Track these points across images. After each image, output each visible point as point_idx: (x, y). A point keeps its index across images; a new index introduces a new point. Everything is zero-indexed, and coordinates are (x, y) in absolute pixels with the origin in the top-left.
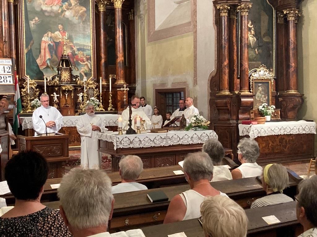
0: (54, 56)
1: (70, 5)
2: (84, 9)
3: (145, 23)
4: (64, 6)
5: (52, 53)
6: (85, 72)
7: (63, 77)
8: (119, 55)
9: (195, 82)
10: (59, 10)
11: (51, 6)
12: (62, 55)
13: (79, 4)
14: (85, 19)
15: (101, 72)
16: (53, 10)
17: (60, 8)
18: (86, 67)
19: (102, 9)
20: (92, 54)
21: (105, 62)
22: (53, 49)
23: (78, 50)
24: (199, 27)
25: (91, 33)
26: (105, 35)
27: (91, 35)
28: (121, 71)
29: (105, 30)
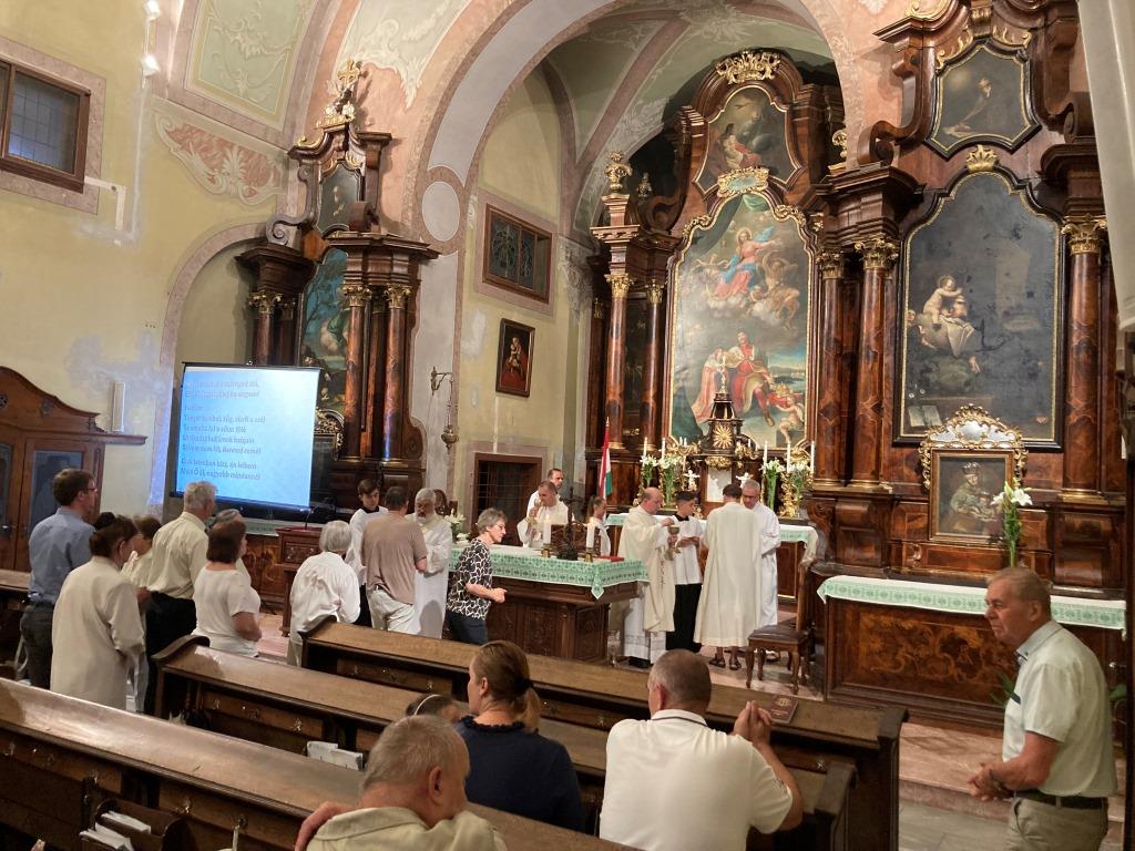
1: (765, 289)
2: (796, 292)
4: (751, 294)
6: (790, 428)
10: (741, 304)
11: (725, 298)
13: (785, 285)
14: (796, 314)
17: (743, 299)
18: (791, 419)
20: (807, 388)
23: (777, 381)
25: (808, 342)
27: (808, 346)
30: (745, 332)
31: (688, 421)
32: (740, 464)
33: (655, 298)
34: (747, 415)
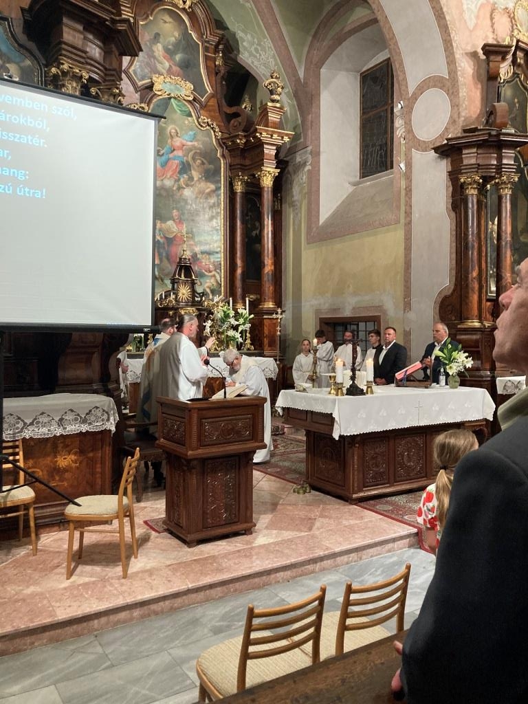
0: (165, 260)
2: (213, 187)
3: (301, 213)
4: (182, 180)
5: (162, 256)
6: (212, 288)
7: (180, 295)
8: (268, 262)
9: (407, 306)
10: (173, 186)
11: (161, 178)
12: (180, 259)
13: (206, 178)
14: (214, 204)
15: (236, 288)
17: (175, 183)
18: (213, 281)
19: (239, 188)
20: (222, 259)
21: (243, 273)
22: (164, 248)
24: (416, 216)
25: (222, 225)
26: (243, 229)
27: (222, 229)
28: (268, 288)
29: (243, 222)
30: (178, 210)
32: (205, 314)
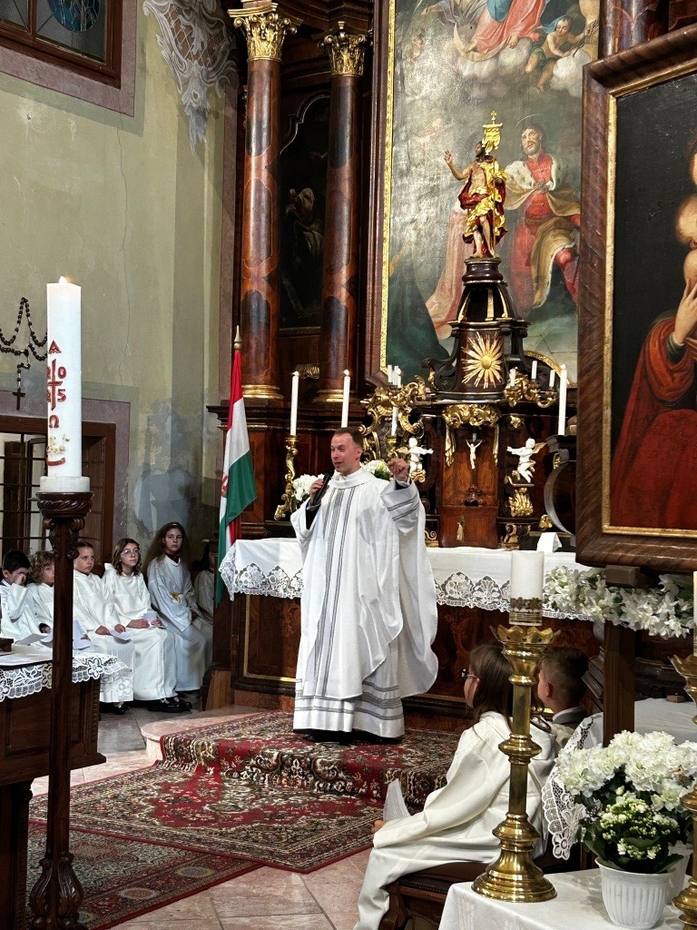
1: (577, 24)
4: (549, 38)
7: (477, 368)
11: (494, 51)
16: (503, 67)
17: (530, 52)
30: (536, 126)
31: (422, 335)
32: (515, 420)
33: (346, 66)
34: (540, 314)
